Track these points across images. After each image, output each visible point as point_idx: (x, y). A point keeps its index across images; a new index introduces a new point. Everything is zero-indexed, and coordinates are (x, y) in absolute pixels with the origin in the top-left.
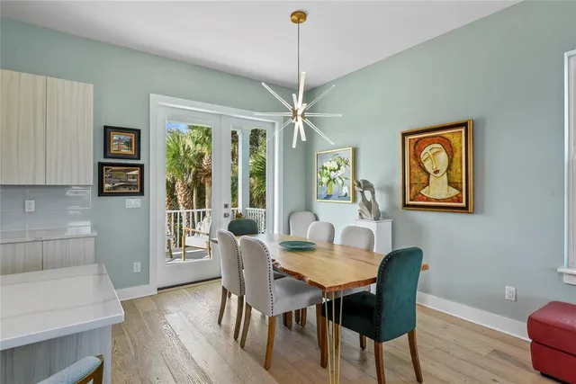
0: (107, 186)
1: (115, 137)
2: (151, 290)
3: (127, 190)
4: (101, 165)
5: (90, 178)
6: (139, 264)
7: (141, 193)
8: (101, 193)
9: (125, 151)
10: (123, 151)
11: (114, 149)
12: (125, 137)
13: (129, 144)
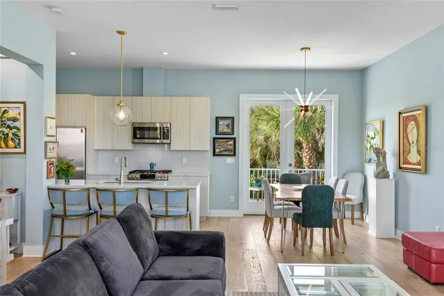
0: (217, 150)
1: (221, 122)
2: (239, 213)
3: (227, 153)
4: (214, 139)
5: (208, 146)
6: (233, 197)
7: (234, 155)
8: (214, 154)
9: (226, 130)
10: (225, 130)
11: (220, 130)
12: (227, 122)
13: (228, 126)
